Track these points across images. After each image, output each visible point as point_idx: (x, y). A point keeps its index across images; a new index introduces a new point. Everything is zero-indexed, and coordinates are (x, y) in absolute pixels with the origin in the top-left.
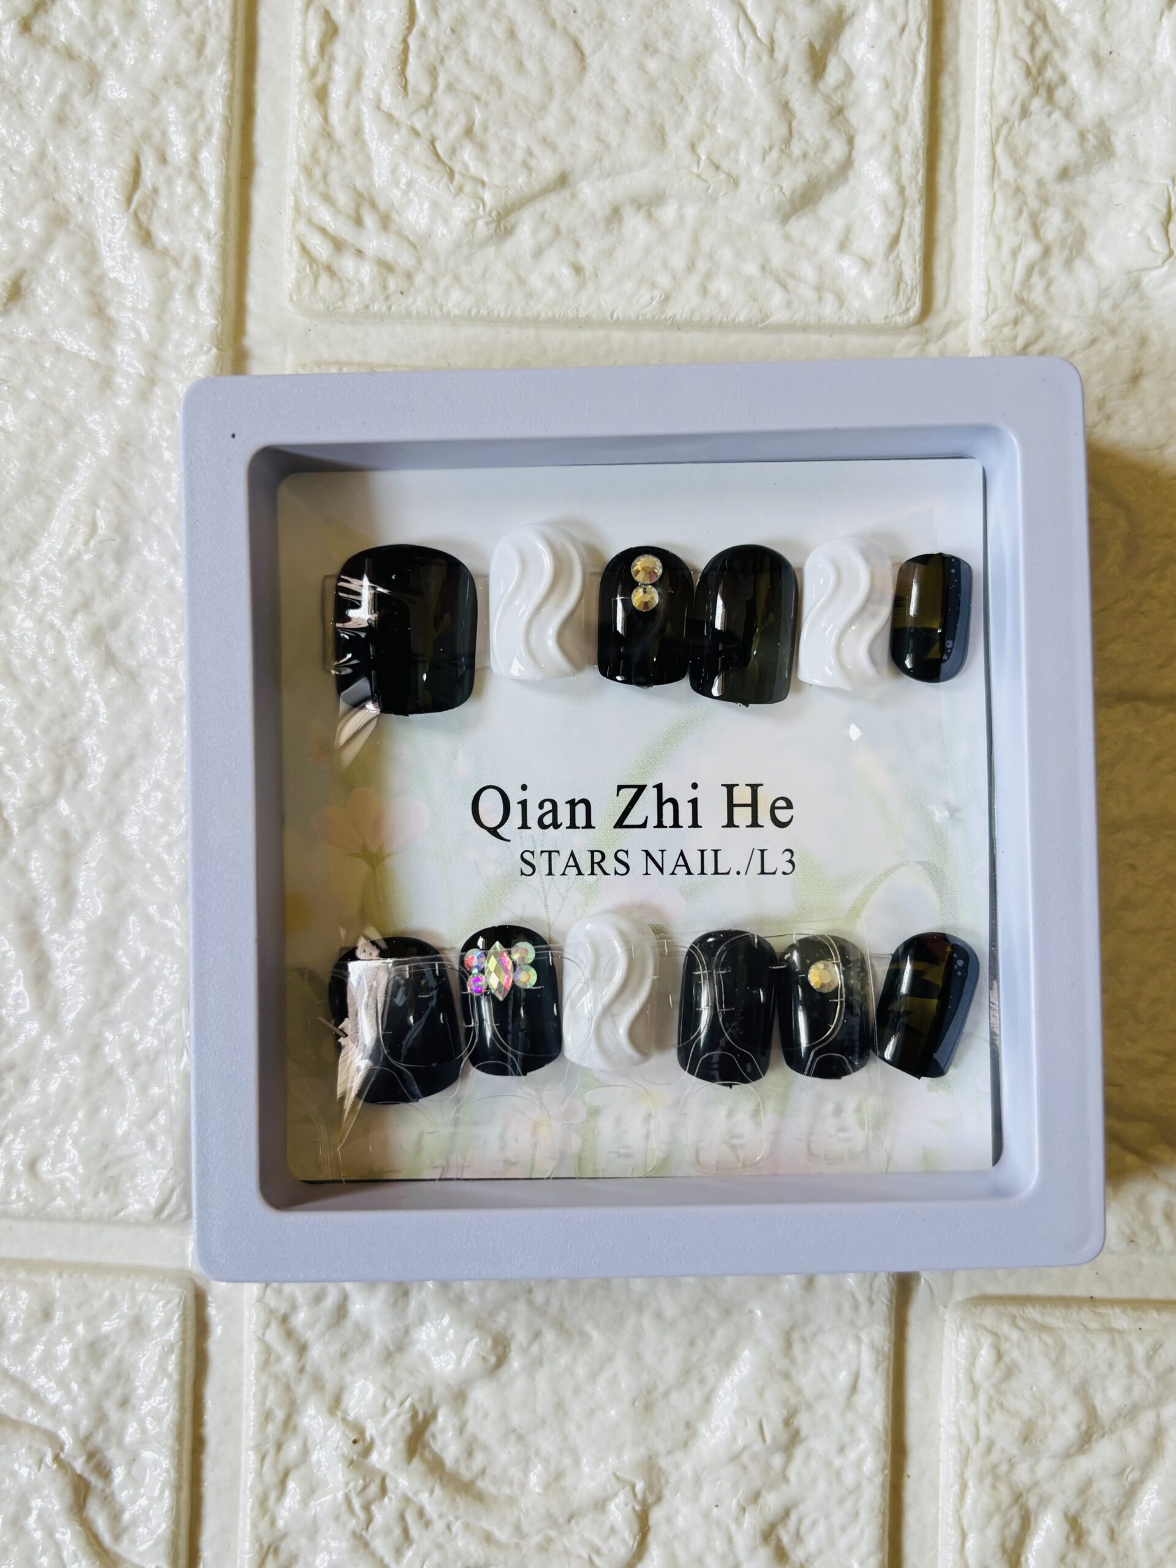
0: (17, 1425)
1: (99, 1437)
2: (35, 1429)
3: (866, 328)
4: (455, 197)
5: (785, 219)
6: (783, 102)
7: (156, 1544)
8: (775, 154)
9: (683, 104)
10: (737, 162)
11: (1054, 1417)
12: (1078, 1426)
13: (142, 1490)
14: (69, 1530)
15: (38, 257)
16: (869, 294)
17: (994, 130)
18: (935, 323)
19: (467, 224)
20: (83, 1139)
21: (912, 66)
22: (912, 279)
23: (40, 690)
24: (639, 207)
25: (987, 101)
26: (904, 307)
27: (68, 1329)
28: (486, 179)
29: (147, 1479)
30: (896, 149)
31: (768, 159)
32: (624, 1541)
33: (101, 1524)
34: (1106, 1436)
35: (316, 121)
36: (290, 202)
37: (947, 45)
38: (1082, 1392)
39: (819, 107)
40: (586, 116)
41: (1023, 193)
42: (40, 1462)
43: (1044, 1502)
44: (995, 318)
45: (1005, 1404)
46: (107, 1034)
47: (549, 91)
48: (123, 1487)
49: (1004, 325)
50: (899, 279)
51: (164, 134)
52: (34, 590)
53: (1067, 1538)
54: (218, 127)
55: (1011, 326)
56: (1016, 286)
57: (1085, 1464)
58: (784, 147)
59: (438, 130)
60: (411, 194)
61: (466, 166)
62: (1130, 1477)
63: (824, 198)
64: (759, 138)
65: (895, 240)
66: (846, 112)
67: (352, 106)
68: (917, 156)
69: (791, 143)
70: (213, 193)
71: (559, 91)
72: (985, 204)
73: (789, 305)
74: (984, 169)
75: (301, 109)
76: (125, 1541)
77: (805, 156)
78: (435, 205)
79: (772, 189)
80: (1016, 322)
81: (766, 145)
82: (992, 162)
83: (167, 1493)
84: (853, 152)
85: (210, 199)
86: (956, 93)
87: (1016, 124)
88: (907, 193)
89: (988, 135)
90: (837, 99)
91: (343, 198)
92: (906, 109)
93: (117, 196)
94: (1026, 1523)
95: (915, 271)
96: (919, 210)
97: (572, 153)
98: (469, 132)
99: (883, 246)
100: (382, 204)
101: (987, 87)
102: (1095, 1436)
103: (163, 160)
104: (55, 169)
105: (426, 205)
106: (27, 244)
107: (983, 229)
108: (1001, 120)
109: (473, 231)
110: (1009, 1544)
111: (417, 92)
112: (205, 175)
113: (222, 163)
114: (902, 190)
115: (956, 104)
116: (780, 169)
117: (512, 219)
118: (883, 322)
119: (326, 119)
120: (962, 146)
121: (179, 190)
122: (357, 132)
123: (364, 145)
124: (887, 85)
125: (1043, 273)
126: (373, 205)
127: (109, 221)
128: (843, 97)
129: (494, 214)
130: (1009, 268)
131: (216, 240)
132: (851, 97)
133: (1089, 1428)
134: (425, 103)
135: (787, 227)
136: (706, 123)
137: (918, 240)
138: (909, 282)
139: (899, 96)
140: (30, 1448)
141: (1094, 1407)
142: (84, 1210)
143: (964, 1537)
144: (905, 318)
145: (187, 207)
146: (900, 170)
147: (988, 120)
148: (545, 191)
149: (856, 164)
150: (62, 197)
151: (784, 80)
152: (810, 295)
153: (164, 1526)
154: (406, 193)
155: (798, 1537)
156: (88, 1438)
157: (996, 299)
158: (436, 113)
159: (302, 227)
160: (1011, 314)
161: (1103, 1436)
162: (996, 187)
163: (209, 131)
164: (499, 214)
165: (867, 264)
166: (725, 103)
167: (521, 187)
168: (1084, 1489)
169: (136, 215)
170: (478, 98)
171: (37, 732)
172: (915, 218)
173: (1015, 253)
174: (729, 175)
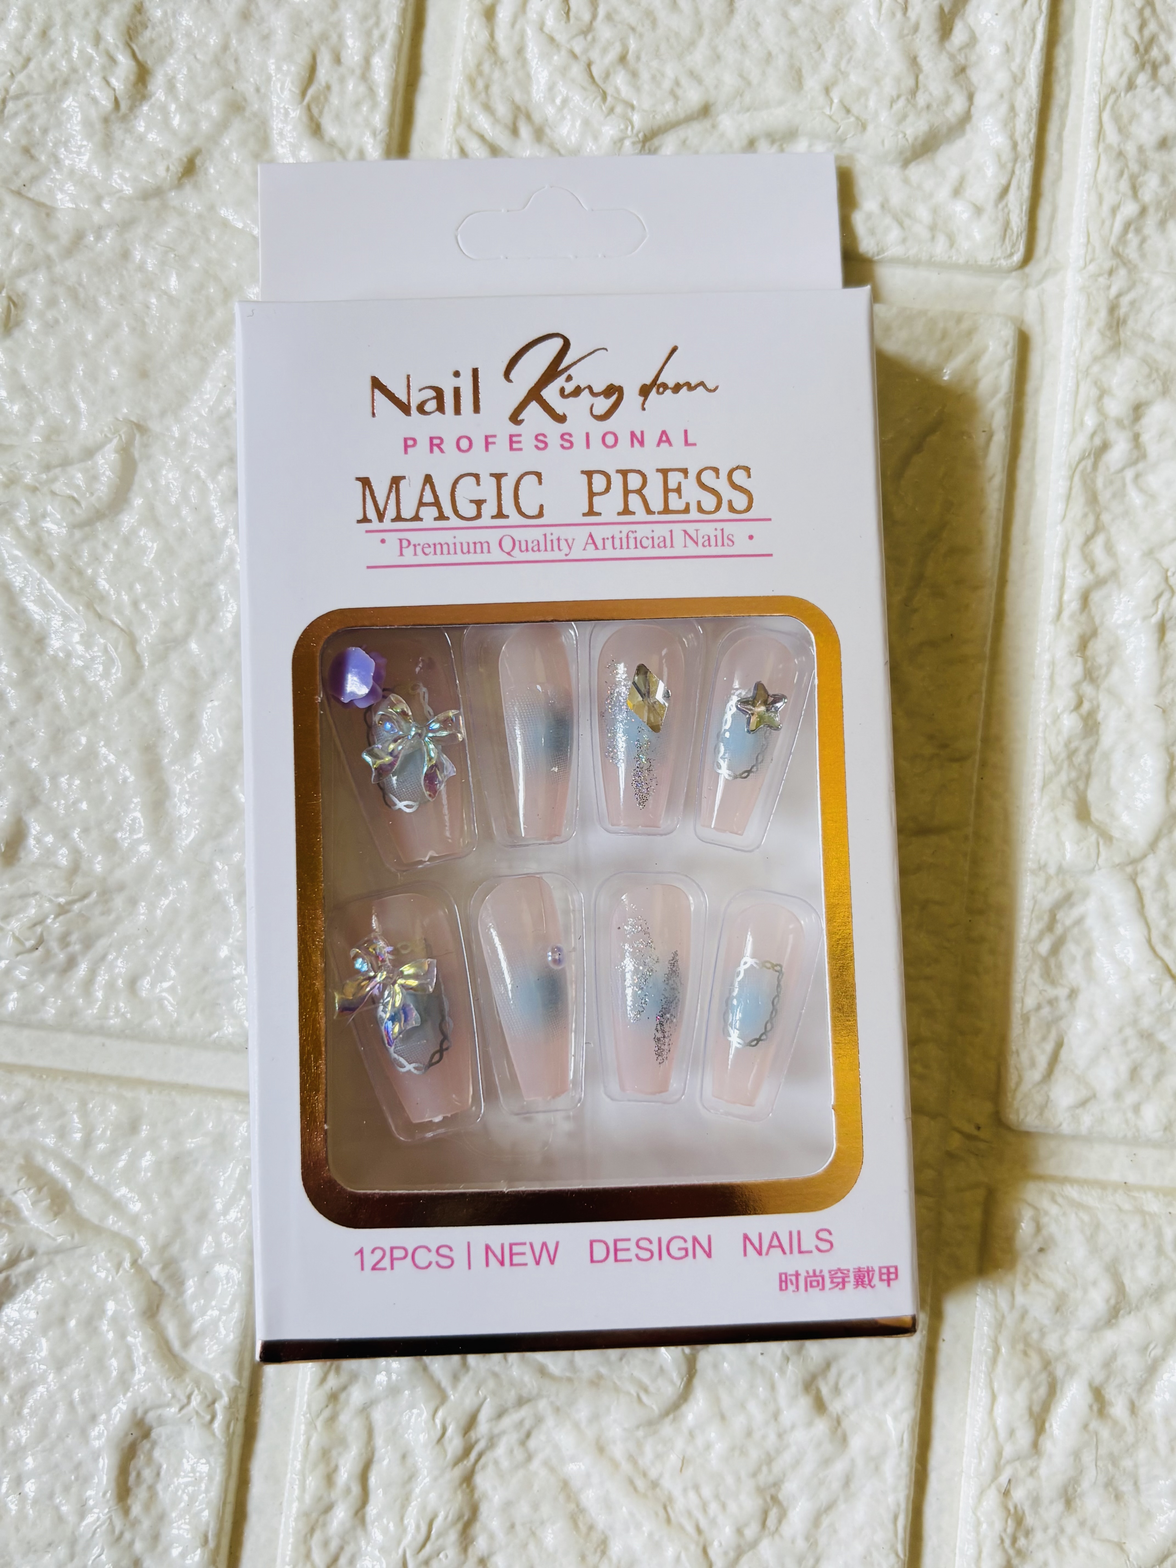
0: (99, 1230)
1: (175, 1248)
2: (115, 1235)
3: (973, 267)
4: (606, 117)
5: (906, 164)
6: (912, 56)
7: (223, 1352)
8: (901, 103)
9: (820, 51)
10: (866, 107)
11: (1085, 1291)
12: (1108, 1301)
13: (213, 1303)
14: (140, 1333)
15: (214, 138)
16: (978, 237)
17: (1102, 98)
18: (1034, 270)
19: (615, 143)
20: (186, 960)
21: (1031, 35)
22: (1018, 228)
23: (182, 535)
24: (773, 142)
25: (1098, 71)
26: (1009, 252)
27: (153, 1143)
28: (635, 103)
29: (219, 1291)
30: (1012, 108)
31: (895, 107)
32: (672, 1383)
33: (172, 1330)
34: (1132, 1313)
35: (484, 36)
36: (452, 107)
37: (1062, 21)
38: (1113, 1271)
39: (945, 63)
40: (731, 55)
41: (1125, 157)
42: (119, 1266)
43: (1071, 1371)
44: (1092, 268)
45: (1040, 1275)
46: (218, 863)
47: (700, 28)
48: (195, 1297)
49: (1100, 275)
50: (1007, 225)
51: (341, 37)
52: (183, 443)
53: (1091, 1407)
54: (392, 36)
55: (1106, 276)
56: (1113, 241)
57: (1111, 1338)
58: (910, 97)
59: (595, 55)
60: (565, 111)
61: (617, 90)
62: (1152, 1354)
63: (942, 148)
64: (888, 87)
65: (1005, 191)
66: (968, 71)
67: (518, 27)
68: (1031, 115)
69: (917, 94)
70: (383, 95)
71: (707, 30)
72: (1090, 165)
73: (904, 241)
74: (1091, 133)
75: (470, 24)
76: (193, 1348)
77: (928, 107)
78: (586, 123)
79: (896, 135)
80: (1111, 273)
81: (894, 94)
82: (1098, 128)
83: (237, 1305)
84: (973, 110)
85: (379, 99)
86: (1068, 63)
87: (1122, 94)
88: (1019, 148)
89: (1097, 102)
90: (961, 59)
91: (502, 109)
92: (1024, 73)
93: (293, 89)
94: (1053, 1390)
95: (1021, 219)
96: (1029, 165)
97: (716, 87)
98: (623, 59)
99: (993, 195)
100: (537, 118)
101: (1098, 59)
102: (1122, 1312)
103: (337, 60)
104: (236, 61)
105: (578, 124)
106: (205, 126)
107: (1086, 186)
108: (1110, 90)
109: (620, 149)
110: (1036, 1409)
111: (577, 19)
112: (376, 77)
113: (392, 67)
114: (1015, 146)
115: (1068, 74)
116: (904, 117)
117: (656, 142)
118: (988, 263)
119: (492, 35)
120: (1072, 111)
121: (351, 87)
122: (520, 51)
123: (524, 63)
124: (1008, 49)
125: (1138, 231)
126: (529, 117)
127: (282, 111)
128: (966, 57)
129: (641, 135)
130: (1108, 223)
131: (382, 136)
132: (973, 58)
133: (1117, 1303)
134: (585, 29)
135: (907, 172)
136: (840, 70)
137: (1026, 192)
138: (1015, 229)
139: (1018, 60)
140: (110, 1251)
141: (1123, 1284)
142: (178, 1029)
143: (994, 1398)
144: (1009, 261)
145: (357, 104)
146: (1014, 126)
147: (1097, 88)
148: (689, 119)
149: (974, 119)
150: (241, 86)
151: (915, 37)
152: (925, 234)
153: (232, 1337)
154: (560, 109)
155: (837, 1391)
156: (166, 1246)
157: (1094, 251)
158: (594, 40)
159: (462, 132)
160: (1107, 265)
161: (1130, 1313)
162: (1101, 149)
163: (383, 38)
164: (645, 136)
165: (978, 210)
166: (858, 54)
167: (668, 113)
168: (1108, 1364)
169: (309, 108)
170: (633, 29)
171: (175, 574)
172: (1025, 172)
173: (1114, 210)
174: (858, 118)
